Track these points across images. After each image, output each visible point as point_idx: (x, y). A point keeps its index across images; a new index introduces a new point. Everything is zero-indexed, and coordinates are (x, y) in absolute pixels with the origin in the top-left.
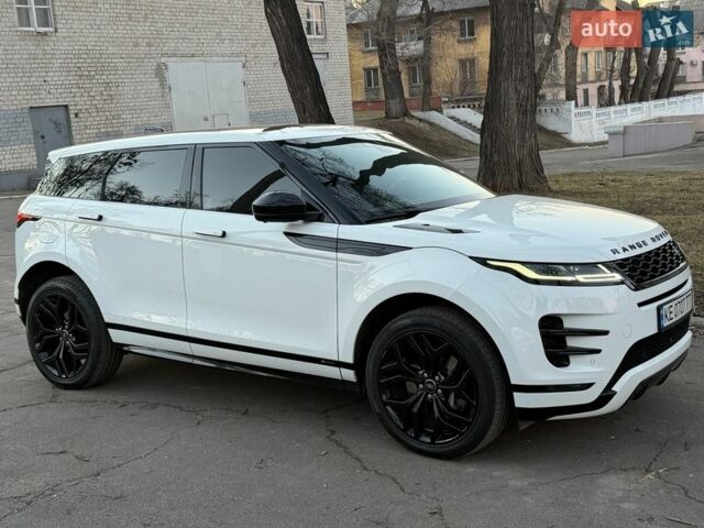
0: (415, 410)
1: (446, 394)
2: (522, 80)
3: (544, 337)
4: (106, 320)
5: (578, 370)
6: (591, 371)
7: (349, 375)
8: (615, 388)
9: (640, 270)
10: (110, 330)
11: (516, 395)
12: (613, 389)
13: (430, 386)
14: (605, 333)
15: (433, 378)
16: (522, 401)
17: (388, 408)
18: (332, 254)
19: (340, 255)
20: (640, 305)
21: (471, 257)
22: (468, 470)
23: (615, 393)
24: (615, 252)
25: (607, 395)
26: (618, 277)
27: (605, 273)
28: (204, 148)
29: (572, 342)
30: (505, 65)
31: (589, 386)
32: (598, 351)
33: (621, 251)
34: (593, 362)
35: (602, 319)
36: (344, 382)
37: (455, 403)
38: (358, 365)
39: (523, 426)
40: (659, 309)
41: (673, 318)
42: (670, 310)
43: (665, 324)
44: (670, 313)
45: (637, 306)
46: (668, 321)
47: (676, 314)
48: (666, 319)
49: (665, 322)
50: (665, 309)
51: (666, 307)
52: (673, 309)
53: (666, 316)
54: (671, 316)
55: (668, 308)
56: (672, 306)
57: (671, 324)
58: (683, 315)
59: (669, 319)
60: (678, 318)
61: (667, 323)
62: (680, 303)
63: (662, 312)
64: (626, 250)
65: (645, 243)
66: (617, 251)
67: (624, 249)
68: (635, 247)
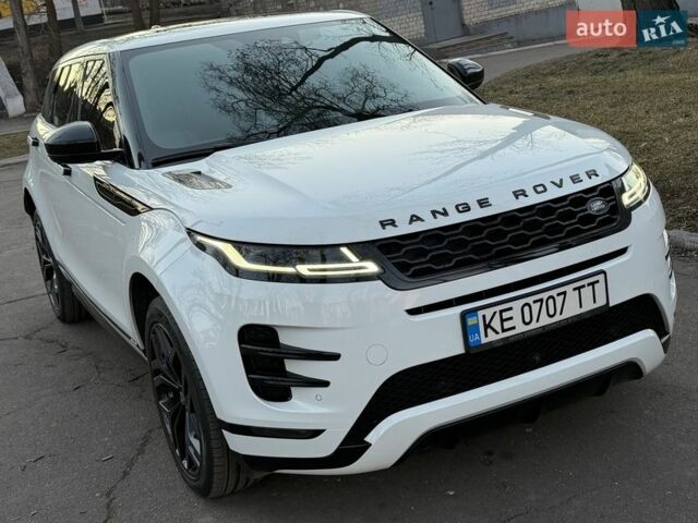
5: (299, 409)
8: (370, 438)
11: (225, 434)
12: (368, 439)
14: (335, 357)
20: (413, 312)
23: (369, 445)
24: (387, 225)
25: (354, 444)
26: (371, 267)
27: (349, 261)
31: (314, 434)
32: (325, 384)
34: (319, 399)
40: (464, 316)
41: (514, 328)
42: (505, 315)
43: (484, 340)
44: (502, 321)
45: (406, 314)
46: (497, 333)
47: (527, 319)
48: (489, 330)
49: (486, 336)
50: (484, 316)
51: (488, 313)
52: (516, 313)
53: (487, 326)
54: (507, 325)
55: (495, 313)
56: (511, 309)
57: (508, 338)
58: (558, 318)
59: (499, 330)
60: (534, 325)
61: (492, 337)
62: (541, 300)
63: (471, 321)
64: (419, 219)
65: (483, 203)
66: (393, 223)
67: (414, 218)
68: (445, 213)
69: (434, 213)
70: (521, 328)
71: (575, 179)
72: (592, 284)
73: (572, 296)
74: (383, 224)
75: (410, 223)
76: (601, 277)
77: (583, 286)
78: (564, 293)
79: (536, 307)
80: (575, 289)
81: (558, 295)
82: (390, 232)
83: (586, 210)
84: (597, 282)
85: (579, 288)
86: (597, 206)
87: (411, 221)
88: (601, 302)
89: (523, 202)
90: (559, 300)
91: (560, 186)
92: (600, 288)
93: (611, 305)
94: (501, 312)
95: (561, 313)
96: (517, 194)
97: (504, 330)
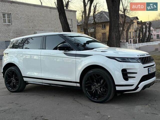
0: (93, 92)
1: (101, 88)
2: (116, 32)
3: (123, 74)
4: (23, 76)
5: (130, 81)
6: (133, 82)
7: (78, 85)
9: (144, 60)
10: (24, 78)
11: (116, 87)
12: (138, 86)
13: (97, 86)
14: (136, 73)
15: (98, 84)
16: (118, 88)
17: (87, 92)
18: (75, 57)
19: (77, 57)
20: (144, 67)
21: (106, 57)
22: (106, 105)
23: (139, 87)
24: (138, 56)
25: (137, 88)
26: (139, 61)
28: (46, 36)
29: (129, 75)
30: (113, 29)
31: (133, 85)
32: (135, 77)
33: (140, 56)
34: (134, 80)
35: (136, 70)
36: (77, 87)
37: (103, 90)
38: (80, 83)
39: (118, 95)
51: (150, 69)
57: (151, 73)
62: (153, 68)
63: (149, 70)
89: (147, 56)
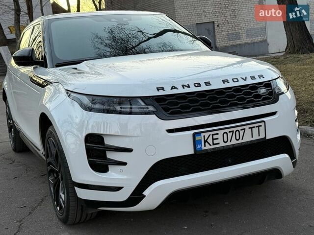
3: (89, 149)
5: (113, 176)
8: (146, 193)
11: (76, 189)
12: (144, 193)
14: (130, 150)
20: (170, 131)
23: (145, 196)
26: (151, 108)
27: (140, 105)
29: (111, 155)
31: (119, 189)
32: (125, 164)
34: (121, 171)
35: (127, 139)
40: (194, 135)
41: (219, 144)
42: (215, 137)
43: (204, 148)
44: (213, 139)
45: (166, 132)
46: (210, 145)
47: (226, 140)
48: (206, 143)
49: (205, 146)
50: (204, 136)
51: (207, 135)
52: (220, 136)
53: (206, 141)
54: (215, 142)
55: (210, 135)
56: (218, 134)
57: (215, 148)
58: (241, 141)
59: (211, 144)
60: (228, 143)
61: (208, 147)
62: (233, 131)
63: (198, 138)
64: (175, 88)
65: (207, 84)
66: (163, 89)
67: (173, 88)
68: (189, 87)
69: (183, 86)
70: (222, 144)
71: (253, 78)
72: (258, 127)
73: (248, 131)
74: (158, 89)
75: (171, 89)
76: (263, 124)
77: (254, 127)
78: (244, 129)
79: (230, 135)
80: (249, 128)
81: (241, 130)
82: (161, 93)
83: (257, 92)
84: (261, 126)
85: (251, 128)
86: (263, 91)
87: (172, 89)
88: (262, 136)
89: (227, 85)
90: (242, 132)
91: (245, 80)
92: (262, 129)
93: (267, 138)
94: (213, 135)
95: (242, 139)
96: (224, 81)
97: (214, 144)
